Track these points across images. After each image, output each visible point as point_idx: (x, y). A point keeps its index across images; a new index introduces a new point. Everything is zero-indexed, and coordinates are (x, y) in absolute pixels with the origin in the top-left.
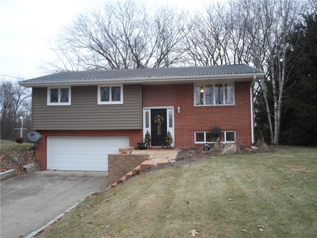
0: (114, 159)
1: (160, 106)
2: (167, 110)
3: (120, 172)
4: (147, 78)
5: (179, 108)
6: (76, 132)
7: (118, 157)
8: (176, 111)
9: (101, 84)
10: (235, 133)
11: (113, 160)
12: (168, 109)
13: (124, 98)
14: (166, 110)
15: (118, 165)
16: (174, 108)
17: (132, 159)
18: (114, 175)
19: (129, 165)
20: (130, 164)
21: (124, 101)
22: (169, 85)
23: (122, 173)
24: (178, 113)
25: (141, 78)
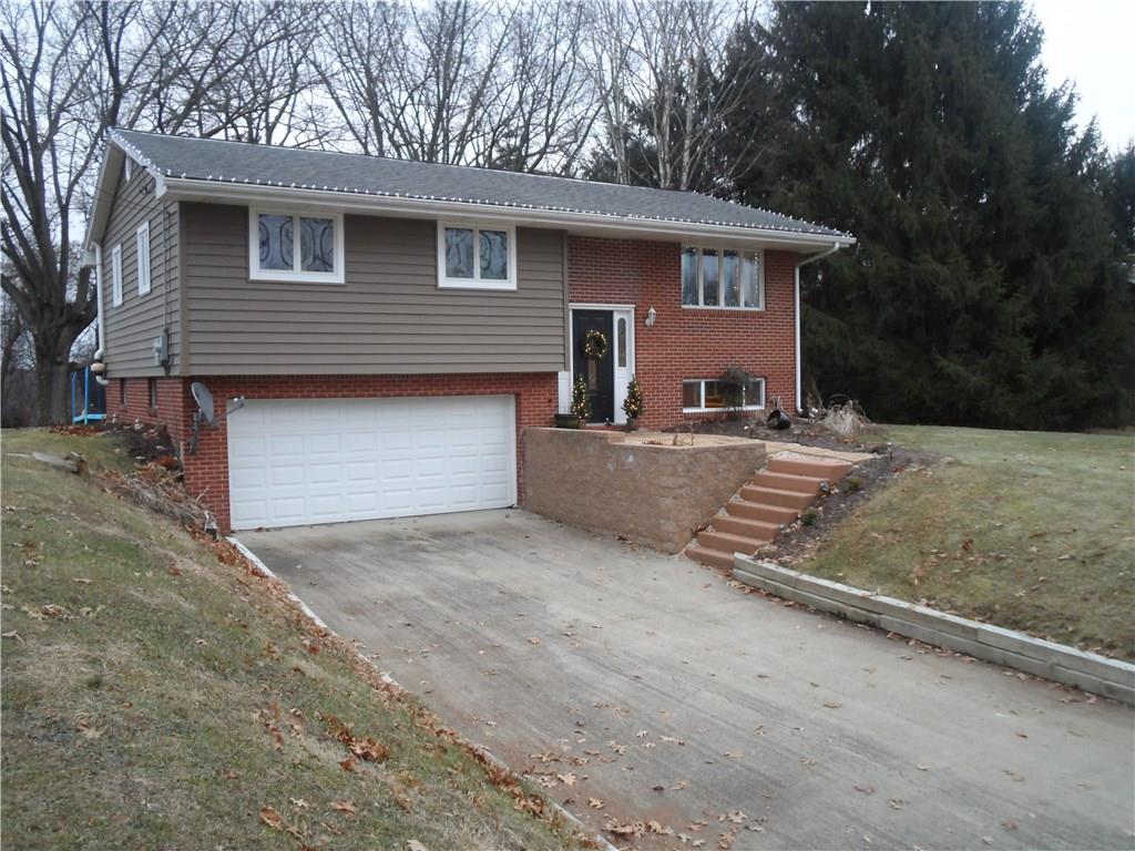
0: (692, 460)
1: (601, 302)
2: (615, 314)
3: (705, 498)
4: (615, 218)
5: (652, 311)
6: (350, 382)
7: (702, 455)
8: (641, 317)
9: (448, 218)
10: (764, 383)
11: (691, 463)
12: (618, 311)
13: (519, 270)
14: (611, 313)
15: (700, 477)
16: (636, 310)
17: (732, 458)
18: (693, 506)
19: (726, 475)
20: (729, 470)
21: (519, 280)
22: (624, 240)
23: (712, 498)
24: (646, 326)
25: (599, 216)
